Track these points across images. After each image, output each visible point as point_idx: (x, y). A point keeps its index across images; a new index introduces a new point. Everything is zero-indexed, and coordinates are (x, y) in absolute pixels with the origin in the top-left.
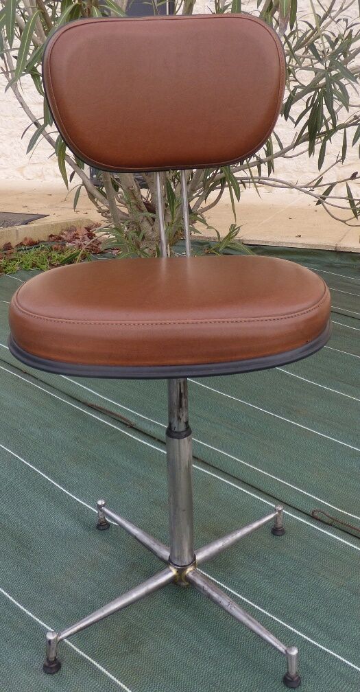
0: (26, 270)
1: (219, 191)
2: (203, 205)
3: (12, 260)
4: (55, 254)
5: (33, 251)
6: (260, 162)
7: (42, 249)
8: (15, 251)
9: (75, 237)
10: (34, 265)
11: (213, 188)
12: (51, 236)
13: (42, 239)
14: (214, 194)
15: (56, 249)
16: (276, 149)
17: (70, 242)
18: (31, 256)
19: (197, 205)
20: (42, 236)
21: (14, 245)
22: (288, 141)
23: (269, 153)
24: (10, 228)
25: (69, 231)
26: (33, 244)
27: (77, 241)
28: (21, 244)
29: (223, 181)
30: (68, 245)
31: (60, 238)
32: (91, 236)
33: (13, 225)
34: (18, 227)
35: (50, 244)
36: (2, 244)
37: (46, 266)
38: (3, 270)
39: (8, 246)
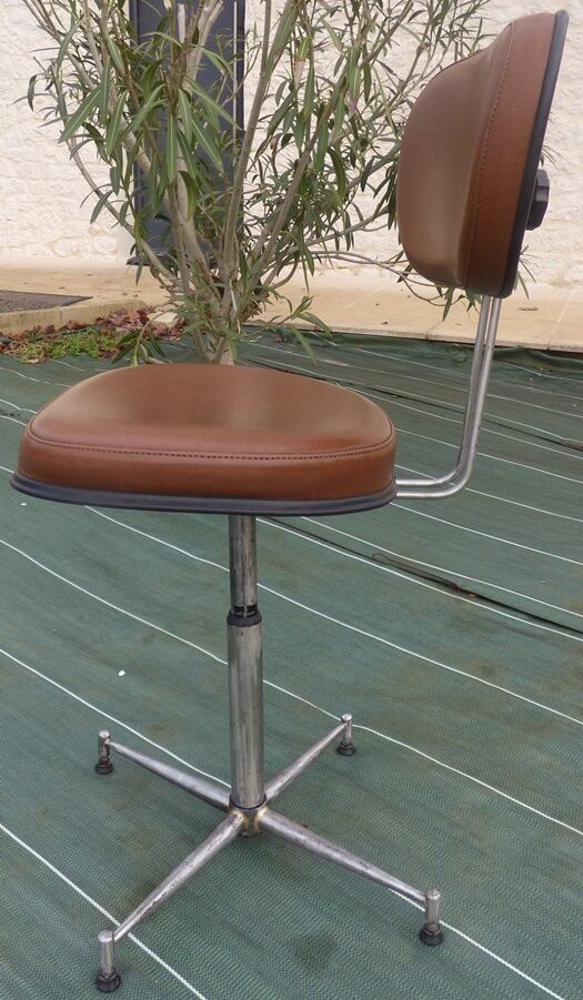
0: (74, 355)
1: (292, 266)
2: (276, 280)
3: (59, 343)
4: (103, 338)
5: (79, 335)
6: (337, 235)
7: (90, 333)
8: (59, 334)
9: (126, 321)
10: (82, 350)
11: (286, 263)
12: (99, 319)
13: (88, 322)
14: (287, 270)
15: (106, 334)
16: (354, 221)
17: (120, 326)
18: (78, 340)
19: (269, 280)
20: (89, 319)
21: (57, 328)
22: (368, 212)
23: (347, 224)
24: (53, 309)
25: (119, 314)
26: (79, 328)
27: (129, 326)
28: (66, 328)
29: (296, 255)
30: (118, 329)
31: (109, 322)
32: (144, 319)
33: (55, 306)
34: (62, 309)
35: (98, 329)
36: (44, 326)
37: (95, 352)
38: (48, 354)
39: (51, 330)
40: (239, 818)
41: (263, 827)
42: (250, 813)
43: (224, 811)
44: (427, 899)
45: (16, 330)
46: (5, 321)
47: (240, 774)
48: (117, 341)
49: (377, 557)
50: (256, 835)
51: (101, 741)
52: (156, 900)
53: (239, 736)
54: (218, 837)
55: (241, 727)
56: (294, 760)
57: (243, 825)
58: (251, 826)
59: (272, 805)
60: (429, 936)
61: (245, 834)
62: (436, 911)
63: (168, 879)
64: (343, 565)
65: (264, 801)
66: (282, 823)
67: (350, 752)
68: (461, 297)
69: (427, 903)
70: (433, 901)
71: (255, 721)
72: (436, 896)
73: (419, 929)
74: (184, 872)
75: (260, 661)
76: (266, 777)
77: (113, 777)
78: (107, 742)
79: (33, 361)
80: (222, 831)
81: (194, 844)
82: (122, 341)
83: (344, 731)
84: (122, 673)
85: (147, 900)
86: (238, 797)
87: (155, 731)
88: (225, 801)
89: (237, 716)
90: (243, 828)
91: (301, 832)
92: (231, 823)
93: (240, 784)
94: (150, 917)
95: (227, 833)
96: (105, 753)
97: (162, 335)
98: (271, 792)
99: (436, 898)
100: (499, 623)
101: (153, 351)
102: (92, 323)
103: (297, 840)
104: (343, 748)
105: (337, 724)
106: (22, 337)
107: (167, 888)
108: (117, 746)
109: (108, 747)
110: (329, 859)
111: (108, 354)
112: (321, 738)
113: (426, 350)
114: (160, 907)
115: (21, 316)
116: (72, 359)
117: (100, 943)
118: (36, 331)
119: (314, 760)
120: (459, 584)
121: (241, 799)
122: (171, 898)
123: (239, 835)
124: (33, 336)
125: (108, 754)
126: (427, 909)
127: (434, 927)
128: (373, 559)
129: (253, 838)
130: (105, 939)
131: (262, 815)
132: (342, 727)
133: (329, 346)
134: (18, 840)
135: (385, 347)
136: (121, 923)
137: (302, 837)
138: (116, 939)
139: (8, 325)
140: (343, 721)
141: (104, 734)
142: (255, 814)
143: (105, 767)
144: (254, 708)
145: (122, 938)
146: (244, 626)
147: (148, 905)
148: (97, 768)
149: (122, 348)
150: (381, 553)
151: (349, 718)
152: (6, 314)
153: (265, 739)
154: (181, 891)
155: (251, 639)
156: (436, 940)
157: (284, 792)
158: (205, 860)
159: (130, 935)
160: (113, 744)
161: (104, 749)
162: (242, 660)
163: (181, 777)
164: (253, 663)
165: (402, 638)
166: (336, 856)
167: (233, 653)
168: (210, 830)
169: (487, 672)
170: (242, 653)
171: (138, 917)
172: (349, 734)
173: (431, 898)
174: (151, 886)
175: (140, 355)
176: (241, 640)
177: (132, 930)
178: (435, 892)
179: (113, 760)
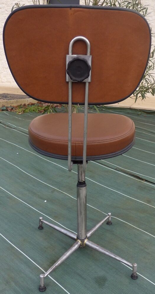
0: (31, 112)
3: (27, 109)
4: (39, 107)
5: (33, 106)
7: (36, 106)
8: (27, 106)
10: (33, 111)
12: (38, 102)
15: (40, 106)
18: (32, 108)
21: (26, 104)
24: (25, 99)
26: (33, 104)
27: (46, 104)
28: (29, 104)
30: (43, 105)
31: (41, 103)
33: (25, 98)
34: (28, 99)
35: (38, 105)
36: (23, 104)
37: (37, 111)
38: (24, 111)
39: (25, 105)
40: (80, 242)
41: (86, 245)
42: (83, 241)
43: (75, 240)
44: (133, 266)
45: (15, 105)
46: (12, 102)
47: (80, 230)
48: (43, 108)
49: (117, 169)
50: (84, 247)
51: (40, 220)
52: (56, 265)
53: (80, 219)
54: (74, 247)
55: (80, 216)
56: (95, 226)
57: (80, 244)
58: (83, 245)
59: (89, 239)
60: (134, 277)
61: (81, 247)
62: (136, 269)
63: (60, 259)
64: (108, 171)
65: (86, 238)
66: (92, 244)
67: (110, 224)
68: (140, 96)
69: (133, 267)
70: (135, 267)
71: (84, 214)
72: (136, 265)
73: (130, 275)
74: (64, 258)
75: (86, 197)
76: (87, 231)
77: (43, 230)
78: (42, 220)
79: (20, 114)
80: (75, 246)
81: (66, 250)
82: (45, 108)
83: (109, 218)
84: (45, 201)
85: (54, 265)
86: (79, 236)
87: (55, 217)
88: (75, 237)
89: (79, 213)
90: (80, 245)
91: (97, 246)
92: (77, 244)
93: (80, 232)
94: (54, 270)
95: (76, 246)
96: (41, 224)
97: (56, 106)
98: (89, 235)
99: (136, 266)
100: (152, 188)
101: (54, 111)
102: (36, 103)
103: (96, 249)
104: (108, 223)
105: (107, 216)
106: (17, 107)
107: (59, 262)
108: (45, 221)
109: (42, 222)
110: (105, 254)
111: (41, 112)
112: (102, 220)
113: (130, 111)
114: (57, 268)
115: (17, 101)
116: (31, 113)
117: (40, 277)
118: (20, 105)
119: (100, 226)
120: (140, 177)
121: (80, 237)
122: (60, 265)
123: (80, 247)
124: (20, 106)
125: (42, 224)
126: (133, 269)
127: (135, 274)
128: (116, 170)
129: (83, 248)
130: (42, 276)
131: (86, 241)
132: (108, 217)
133: (103, 110)
134: (16, 248)
135: (118, 110)
136: (46, 272)
137: (97, 248)
138: (45, 276)
139: (13, 103)
140: (108, 215)
141: (41, 218)
142: (84, 241)
143: (41, 228)
144: (84, 211)
145: (46, 276)
146: (82, 187)
147: (54, 267)
148: (39, 228)
149: (45, 110)
150: (119, 168)
151: (110, 214)
152: (12, 100)
153: (87, 220)
154: (63, 263)
155: (83, 191)
156: (136, 278)
157: (92, 235)
158: (70, 254)
159: (48, 275)
160: (43, 221)
161: (41, 223)
162: (81, 197)
163: (63, 231)
164: (84, 198)
165: (124, 192)
166: (107, 253)
167: (78, 195)
168: (71, 246)
169: (149, 202)
170: (81, 195)
171: (51, 270)
172: (110, 219)
173: (134, 265)
174: (54, 262)
175: (50, 112)
176: (81, 191)
177: (49, 274)
178: (136, 264)
179: (43, 226)
